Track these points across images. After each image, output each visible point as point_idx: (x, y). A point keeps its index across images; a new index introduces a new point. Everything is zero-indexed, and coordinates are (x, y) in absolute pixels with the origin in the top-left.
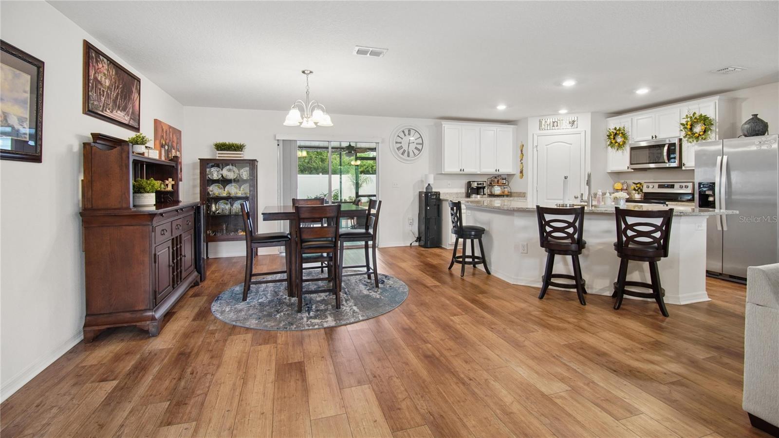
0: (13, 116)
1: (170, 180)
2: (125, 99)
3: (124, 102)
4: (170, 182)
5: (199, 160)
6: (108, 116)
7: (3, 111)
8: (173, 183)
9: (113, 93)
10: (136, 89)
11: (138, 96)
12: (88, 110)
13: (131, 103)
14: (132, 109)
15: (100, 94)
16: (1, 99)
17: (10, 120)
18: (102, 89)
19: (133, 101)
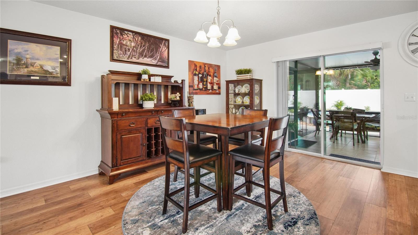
0: (47, 66)
1: (178, 93)
2: (151, 52)
3: (151, 53)
4: (178, 95)
5: (226, 82)
6: (134, 61)
7: (40, 64)
8: (180, 95)
9: (139, 49)
10: (164, 45)
11: (166, 49)
12: (113, 59)
13: (159, 53)
14: (160, 57)
15: (126, 51)
16: (38, 59)
17: (45, 68)
18: (127, 48)
19: (161, 52)
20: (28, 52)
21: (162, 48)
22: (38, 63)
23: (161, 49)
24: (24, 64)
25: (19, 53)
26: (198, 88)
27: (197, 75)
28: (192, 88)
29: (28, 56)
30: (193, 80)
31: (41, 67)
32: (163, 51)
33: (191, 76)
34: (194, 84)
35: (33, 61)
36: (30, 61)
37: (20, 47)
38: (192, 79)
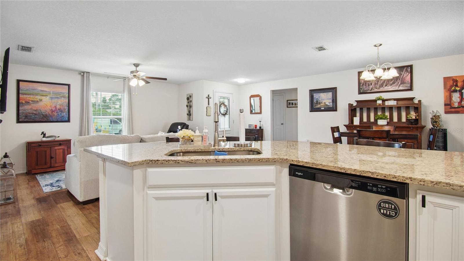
0: (327, 102)
3: (391, 81)
6: (375, 91)
9: (380, 81)
10: (406, 72)
11: (409, 74)
12: (360, 93)
13: (400, 80)
14: (401, 82)
15: (369, 85)
16: (324, 100)
17: (326, 104)
18: (370, 83)
19: (402, 78)
20: (320, 97)
21: (404, 74)
22: (324, 101)
23: (402, 76)
24: (319, 103)
25: (317, 98)
26: (461, 106)
27: (458, 91)
28: (449, 106)
29: (320, 99)
30: (451, 98)
31: (325, 103)
32: (404, 77)
33: (448, 94)
34: (452, 102)
35: (322, 101)
36: (321, 101)
37: (318, 96)
38: (448, 97)
